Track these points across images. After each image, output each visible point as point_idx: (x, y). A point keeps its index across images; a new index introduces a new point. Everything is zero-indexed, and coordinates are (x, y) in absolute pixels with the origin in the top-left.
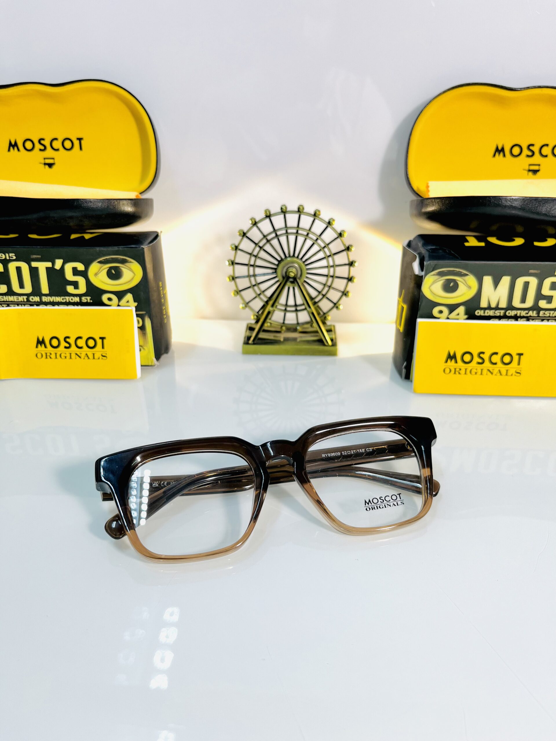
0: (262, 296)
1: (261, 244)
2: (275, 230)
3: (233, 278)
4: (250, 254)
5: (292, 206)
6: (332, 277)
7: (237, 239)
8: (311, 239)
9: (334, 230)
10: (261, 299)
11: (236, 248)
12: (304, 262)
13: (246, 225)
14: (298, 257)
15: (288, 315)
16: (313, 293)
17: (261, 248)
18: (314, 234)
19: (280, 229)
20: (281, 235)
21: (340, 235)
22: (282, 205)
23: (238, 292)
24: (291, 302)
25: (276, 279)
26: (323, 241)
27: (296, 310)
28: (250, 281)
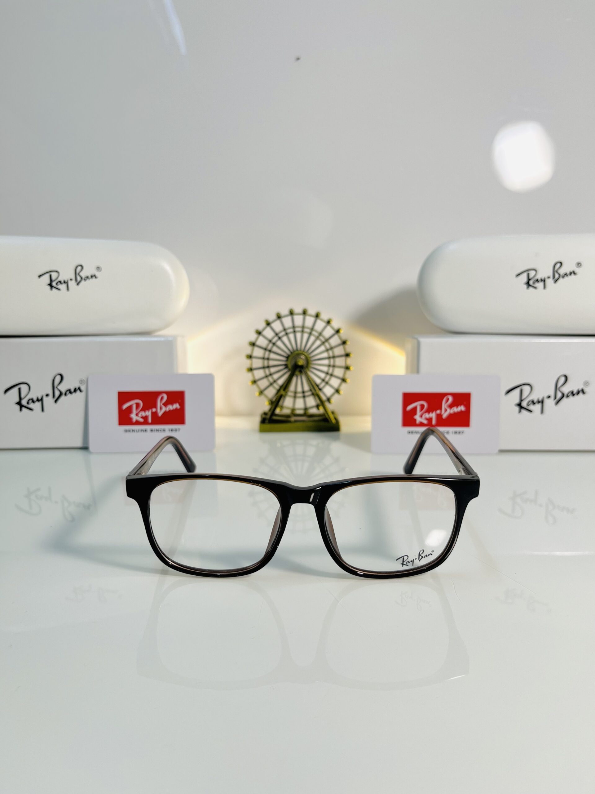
0: (275, 385)
1: (274, 340)
2: (285, 330)
3: (251, 370)
4: (265, 349)
5: (298, 309)
6: (333, 366)
7: (253, 337)
8: (314, 335)
9: (333, 328)
10: (274, 388)
11: (253, 344)
12: (310, 354)
13: (261, 325)
14: (304, 351)
15: (297, 400)
16: (318, 381)
17: (274, 344)
18: (316, 331)
19: (289, 328)
20: (290, 333)
21: (338, 331)
22: (290, 309)
23: (254, 382)
24: (299, 389)
25: (286, 370)
26: (324, 337)
27: (304, 397)
28: (265, 372)
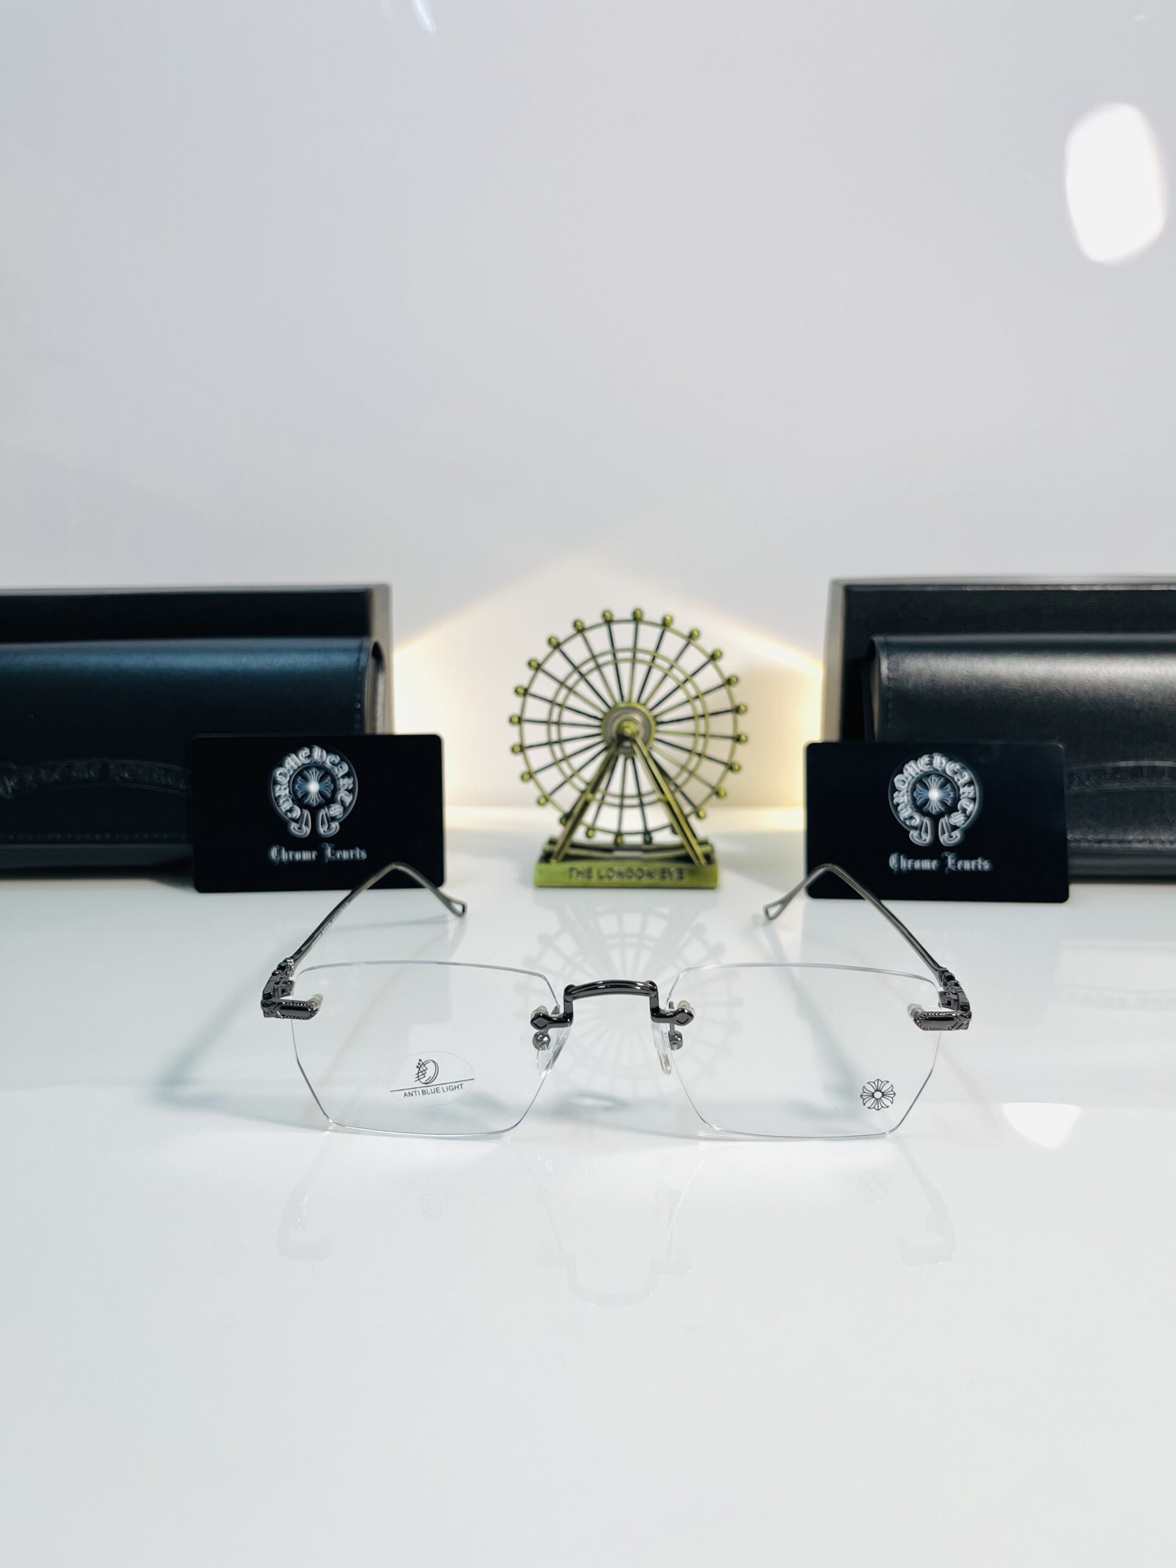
0: (576, 781)
1: (570, 683)
2: (594, 657)
3: (521, 749)
4: (552, 702)
5: (622, 611)
6: (704, 735)
8: (660, 668)
9: (702, 650)
10: (575, 786)
11: (524, 692)
12: (651, 710)
13: (540, 650)
14: (638, 701)
15: (627, 813)
16: (671, 770)
17: (571, 690)
18: (665, 659)
19: (603, 654)
20: (606, 664)
21: (713, 657)
22: (605, 612)
23: (529, 775)
24: (631, 789)
25: (600, 746)
26: (682, 671)
27: (642, 805)
28: (553, 753)
